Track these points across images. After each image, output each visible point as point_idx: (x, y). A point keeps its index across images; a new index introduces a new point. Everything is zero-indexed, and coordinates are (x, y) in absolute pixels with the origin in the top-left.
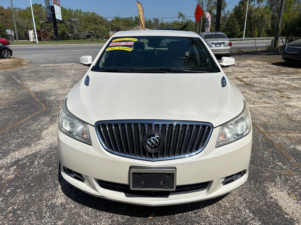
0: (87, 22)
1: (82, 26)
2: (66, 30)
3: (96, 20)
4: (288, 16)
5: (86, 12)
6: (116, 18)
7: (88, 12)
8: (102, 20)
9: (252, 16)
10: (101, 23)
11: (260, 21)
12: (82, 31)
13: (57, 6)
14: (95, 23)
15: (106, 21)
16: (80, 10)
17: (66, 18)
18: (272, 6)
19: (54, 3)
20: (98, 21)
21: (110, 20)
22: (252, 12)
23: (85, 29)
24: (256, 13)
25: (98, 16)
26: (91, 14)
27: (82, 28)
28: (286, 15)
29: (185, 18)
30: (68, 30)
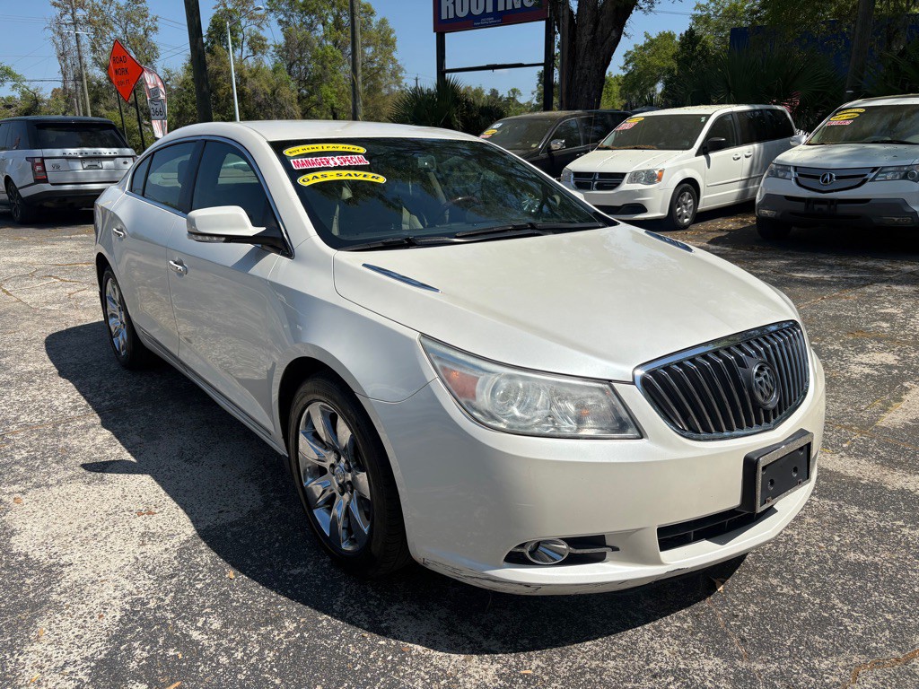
4: (337, 93)
9: (248, 90)
11: (270, 106)
18: (290, 66)
22: (246, 79)
24: (256, 83)
28: (332, 92)
29: (24, 83)
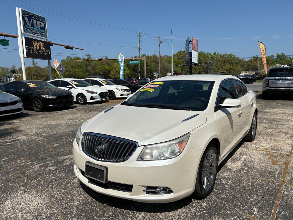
0: (223, 63)
1: (217, 67)
2: (202, 71)
3: (232, 61)
5: (223, 55)
6: (254, 57)
7: (225, 54)
8: (238, 61)
10: (237, 63)
12: (217, 72)
13: (195, 52)
14: (230, 64)
15: (242, 61)
16: (218, 53)
17: (203, 61)
19: (192, 50)
20: (234, 62)
21: (247, 60)
23: (220, 69)
25: (234, 57)
26: (228, 55)
27: (217, 69)
30: (204, 71)
